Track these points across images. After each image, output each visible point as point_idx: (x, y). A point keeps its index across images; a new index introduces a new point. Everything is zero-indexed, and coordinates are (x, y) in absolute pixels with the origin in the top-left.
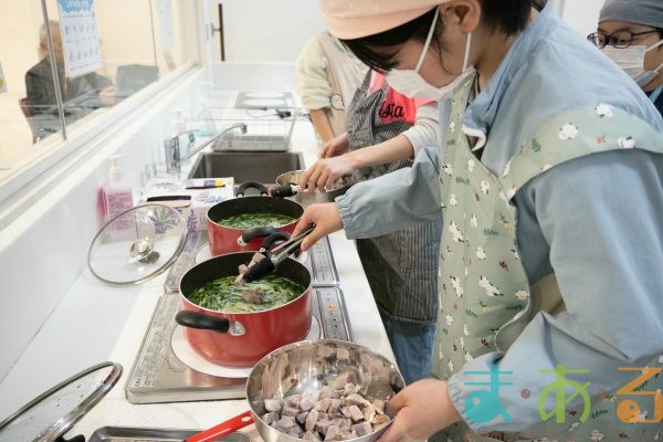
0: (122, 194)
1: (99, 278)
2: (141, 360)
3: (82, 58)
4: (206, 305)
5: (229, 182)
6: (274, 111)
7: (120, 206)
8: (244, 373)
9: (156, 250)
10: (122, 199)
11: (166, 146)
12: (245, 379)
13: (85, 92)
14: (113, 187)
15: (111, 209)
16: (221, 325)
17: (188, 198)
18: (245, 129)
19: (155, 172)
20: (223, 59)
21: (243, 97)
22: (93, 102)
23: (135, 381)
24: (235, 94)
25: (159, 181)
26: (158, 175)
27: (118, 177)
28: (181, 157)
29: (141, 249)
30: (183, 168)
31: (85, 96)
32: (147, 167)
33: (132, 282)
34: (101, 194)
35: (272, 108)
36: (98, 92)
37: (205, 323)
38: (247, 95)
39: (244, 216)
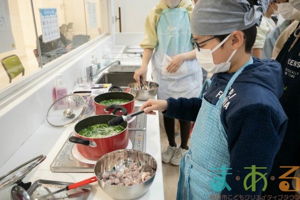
0: (63, 90)
1: (50, 123)
2: (59, 156)
3: (50, 34)
4: (85, 136)
5: (109, 86)
6: (139, 55)
7: (62, 95)
8: (94, 163)
9: (73, 113)
10: (62, 92)
11: (87, 70)
12: (94, 165)
13: (60, 47)
14: (59, 87)
15: (58, 96)
16: (87, 143)
17: (90, 92)
18: (119, 63)
19: (82, 81)
20: (120, 31)
21: (127, 48)
22: (64, 51)
23: (54, 163)
24: (124, 47)
25: (83, 85)
26: (83, 82)
27: (61, 83)
28: (93, 74)
29: (68, 113)
30: (94, 80)
31: (61, 48)
32: (78, 79)
33: (62, 126)
34: (54, 90)
35: (138, 53)
36: (66, 47)
37: (80, 141)
38: (130, 47)
39: (111, 100)
